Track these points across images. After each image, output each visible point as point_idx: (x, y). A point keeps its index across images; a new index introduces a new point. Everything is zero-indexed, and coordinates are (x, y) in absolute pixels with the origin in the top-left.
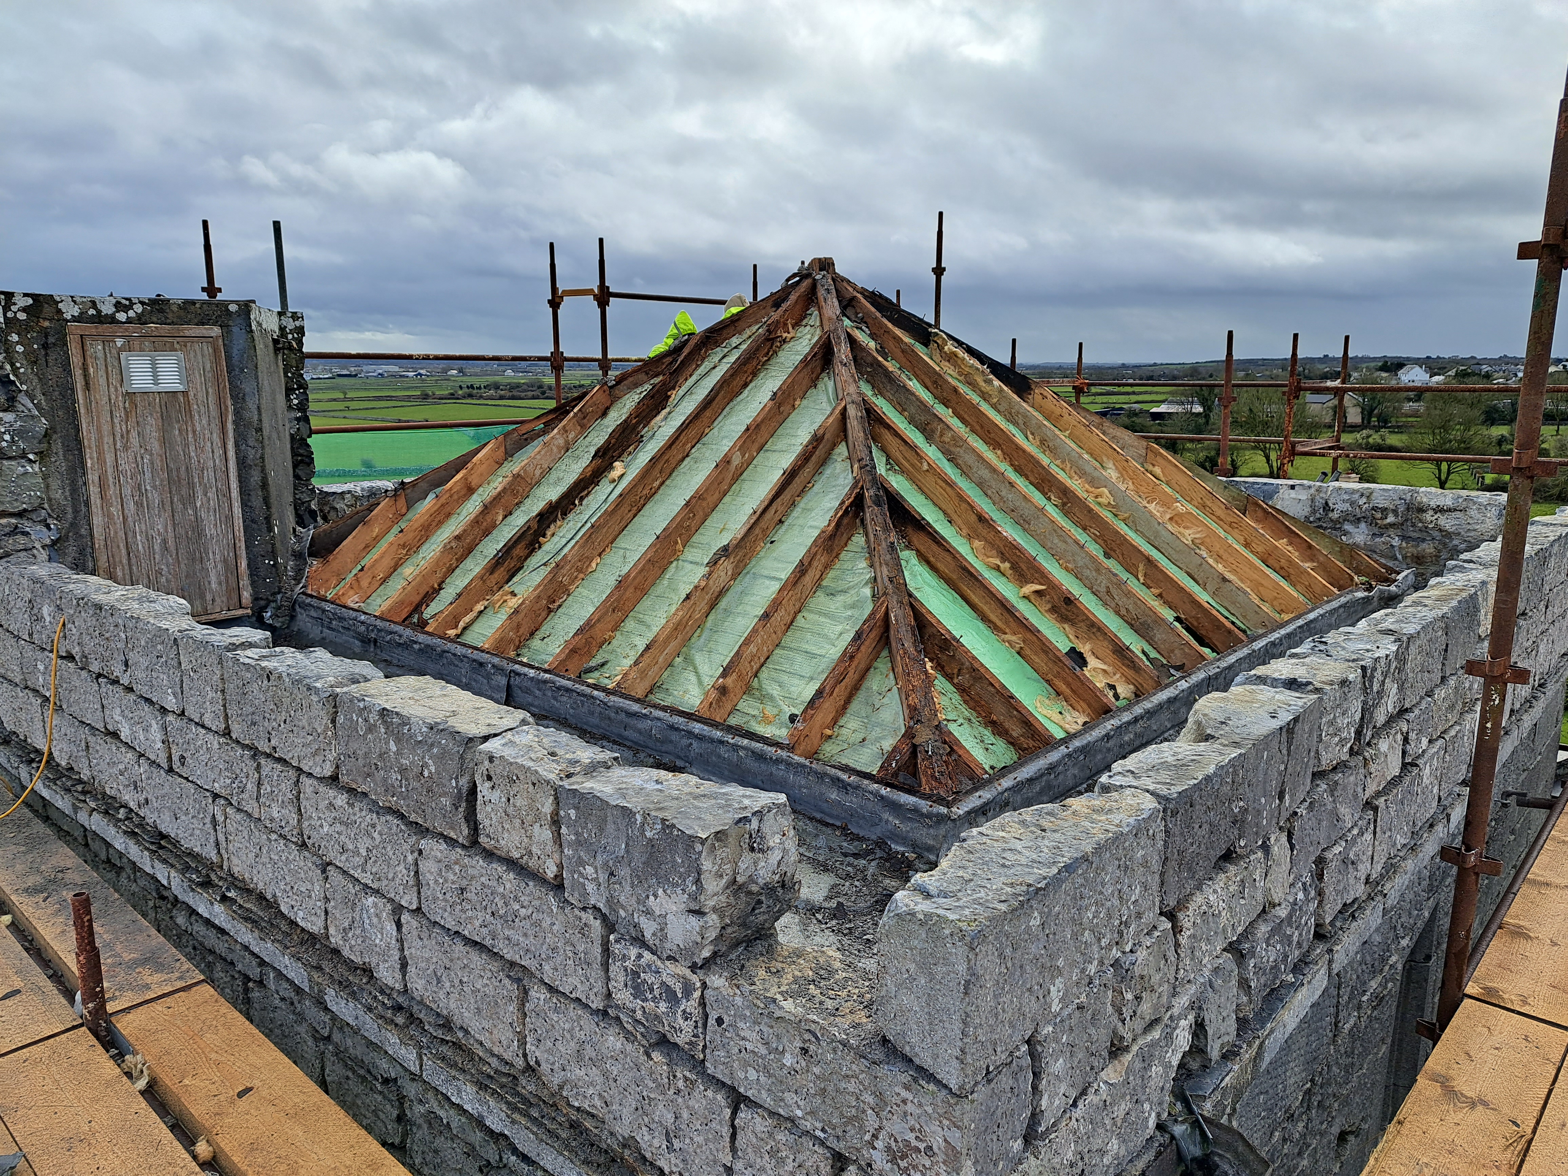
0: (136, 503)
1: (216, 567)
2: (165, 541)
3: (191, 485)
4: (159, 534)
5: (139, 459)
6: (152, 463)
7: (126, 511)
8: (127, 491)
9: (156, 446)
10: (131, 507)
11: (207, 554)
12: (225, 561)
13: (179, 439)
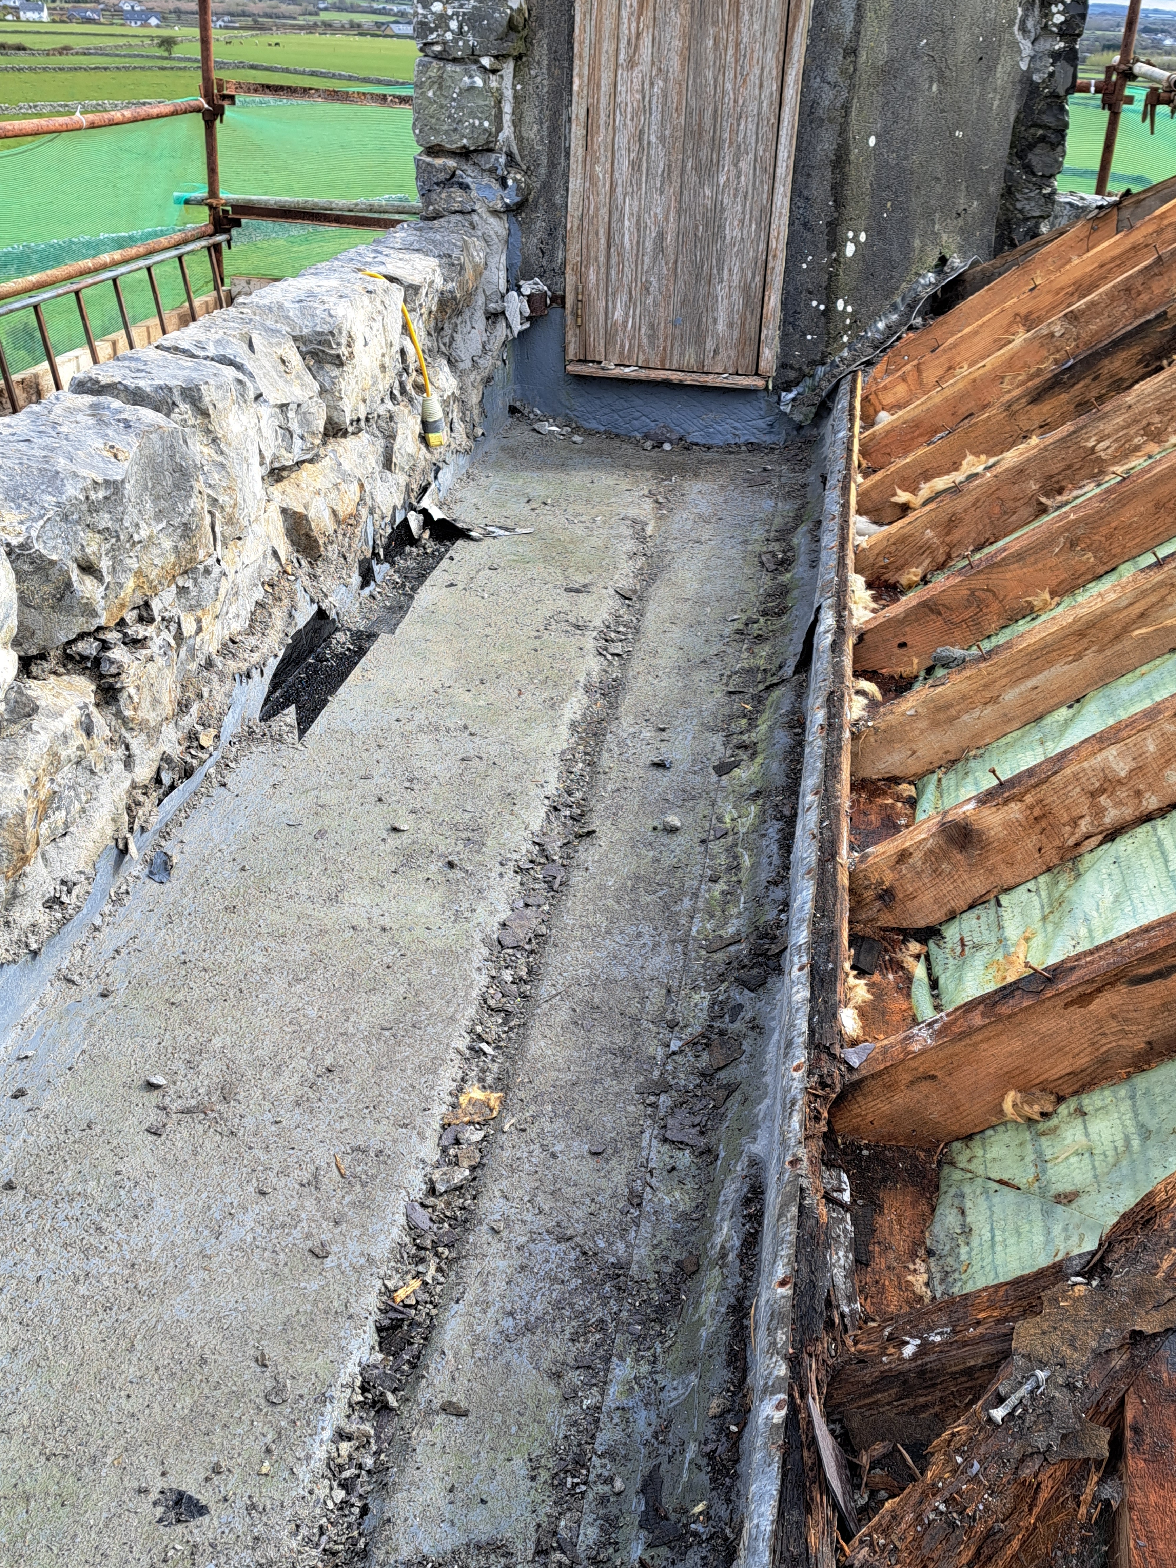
0: (632, 164)
1: (730, 296)
2: (661, 236)
3: (716, 145)
4: (656, 223)
5: (647, 87)
6: (665, 96)
7: (617, 175)
8: (622, 141)
9: (675, 63)
10: (624, 166)
11: (720, 270)
12: (746, 289)
13: (711, 57)
